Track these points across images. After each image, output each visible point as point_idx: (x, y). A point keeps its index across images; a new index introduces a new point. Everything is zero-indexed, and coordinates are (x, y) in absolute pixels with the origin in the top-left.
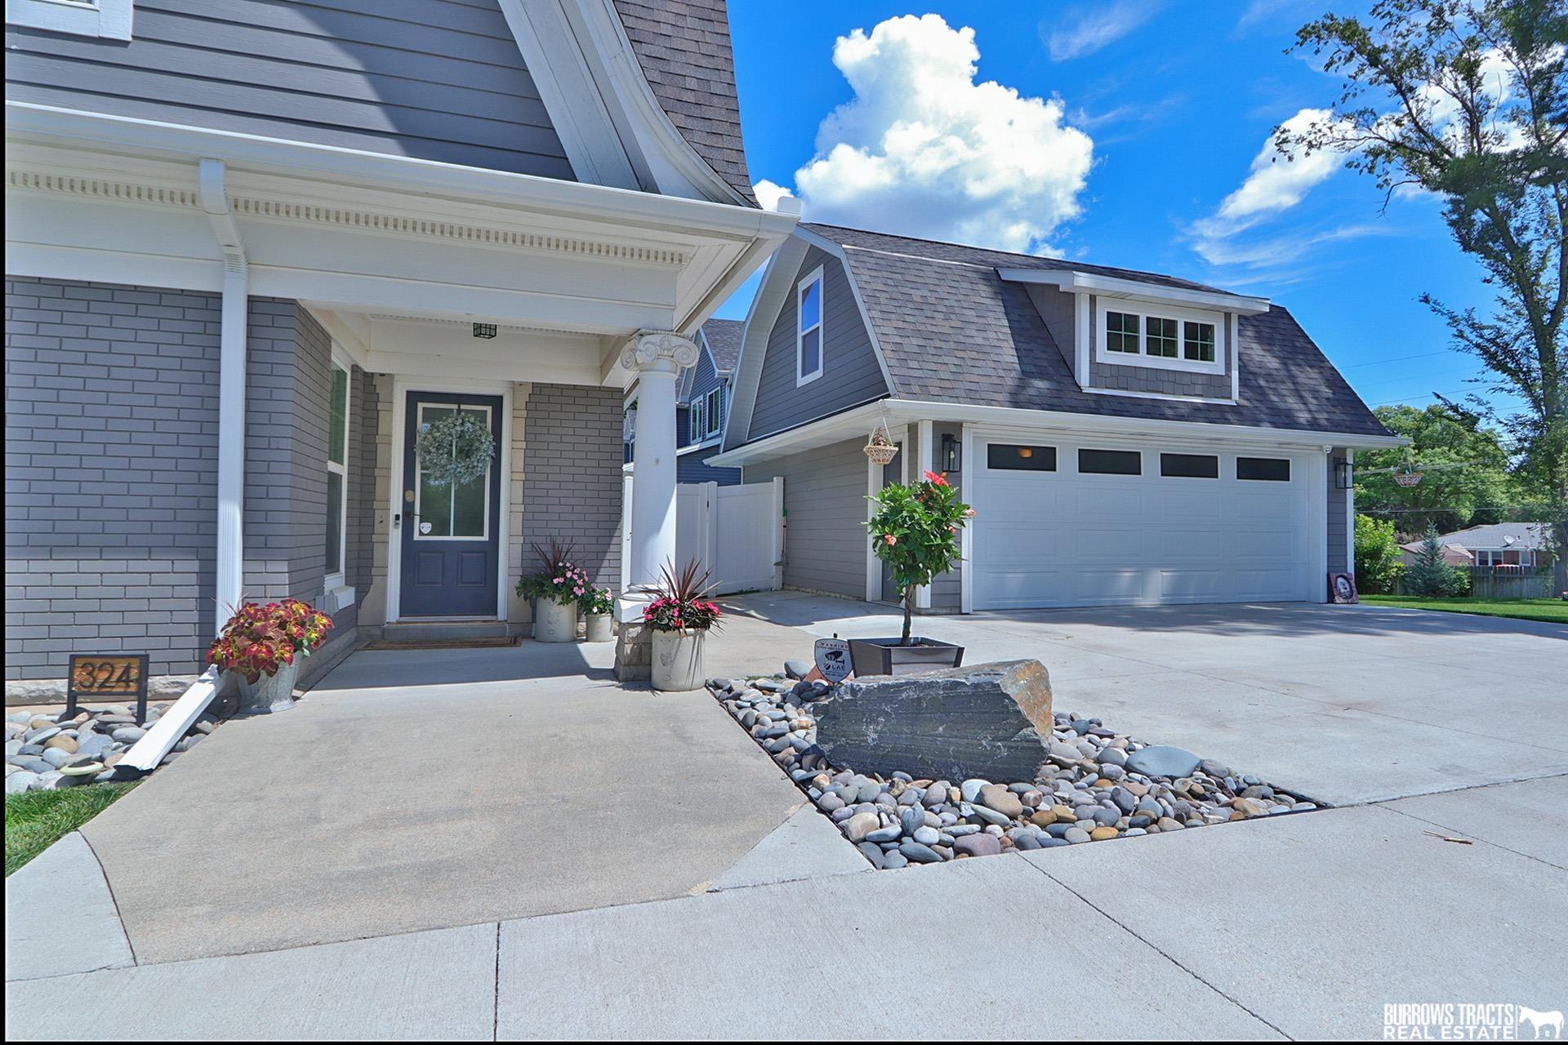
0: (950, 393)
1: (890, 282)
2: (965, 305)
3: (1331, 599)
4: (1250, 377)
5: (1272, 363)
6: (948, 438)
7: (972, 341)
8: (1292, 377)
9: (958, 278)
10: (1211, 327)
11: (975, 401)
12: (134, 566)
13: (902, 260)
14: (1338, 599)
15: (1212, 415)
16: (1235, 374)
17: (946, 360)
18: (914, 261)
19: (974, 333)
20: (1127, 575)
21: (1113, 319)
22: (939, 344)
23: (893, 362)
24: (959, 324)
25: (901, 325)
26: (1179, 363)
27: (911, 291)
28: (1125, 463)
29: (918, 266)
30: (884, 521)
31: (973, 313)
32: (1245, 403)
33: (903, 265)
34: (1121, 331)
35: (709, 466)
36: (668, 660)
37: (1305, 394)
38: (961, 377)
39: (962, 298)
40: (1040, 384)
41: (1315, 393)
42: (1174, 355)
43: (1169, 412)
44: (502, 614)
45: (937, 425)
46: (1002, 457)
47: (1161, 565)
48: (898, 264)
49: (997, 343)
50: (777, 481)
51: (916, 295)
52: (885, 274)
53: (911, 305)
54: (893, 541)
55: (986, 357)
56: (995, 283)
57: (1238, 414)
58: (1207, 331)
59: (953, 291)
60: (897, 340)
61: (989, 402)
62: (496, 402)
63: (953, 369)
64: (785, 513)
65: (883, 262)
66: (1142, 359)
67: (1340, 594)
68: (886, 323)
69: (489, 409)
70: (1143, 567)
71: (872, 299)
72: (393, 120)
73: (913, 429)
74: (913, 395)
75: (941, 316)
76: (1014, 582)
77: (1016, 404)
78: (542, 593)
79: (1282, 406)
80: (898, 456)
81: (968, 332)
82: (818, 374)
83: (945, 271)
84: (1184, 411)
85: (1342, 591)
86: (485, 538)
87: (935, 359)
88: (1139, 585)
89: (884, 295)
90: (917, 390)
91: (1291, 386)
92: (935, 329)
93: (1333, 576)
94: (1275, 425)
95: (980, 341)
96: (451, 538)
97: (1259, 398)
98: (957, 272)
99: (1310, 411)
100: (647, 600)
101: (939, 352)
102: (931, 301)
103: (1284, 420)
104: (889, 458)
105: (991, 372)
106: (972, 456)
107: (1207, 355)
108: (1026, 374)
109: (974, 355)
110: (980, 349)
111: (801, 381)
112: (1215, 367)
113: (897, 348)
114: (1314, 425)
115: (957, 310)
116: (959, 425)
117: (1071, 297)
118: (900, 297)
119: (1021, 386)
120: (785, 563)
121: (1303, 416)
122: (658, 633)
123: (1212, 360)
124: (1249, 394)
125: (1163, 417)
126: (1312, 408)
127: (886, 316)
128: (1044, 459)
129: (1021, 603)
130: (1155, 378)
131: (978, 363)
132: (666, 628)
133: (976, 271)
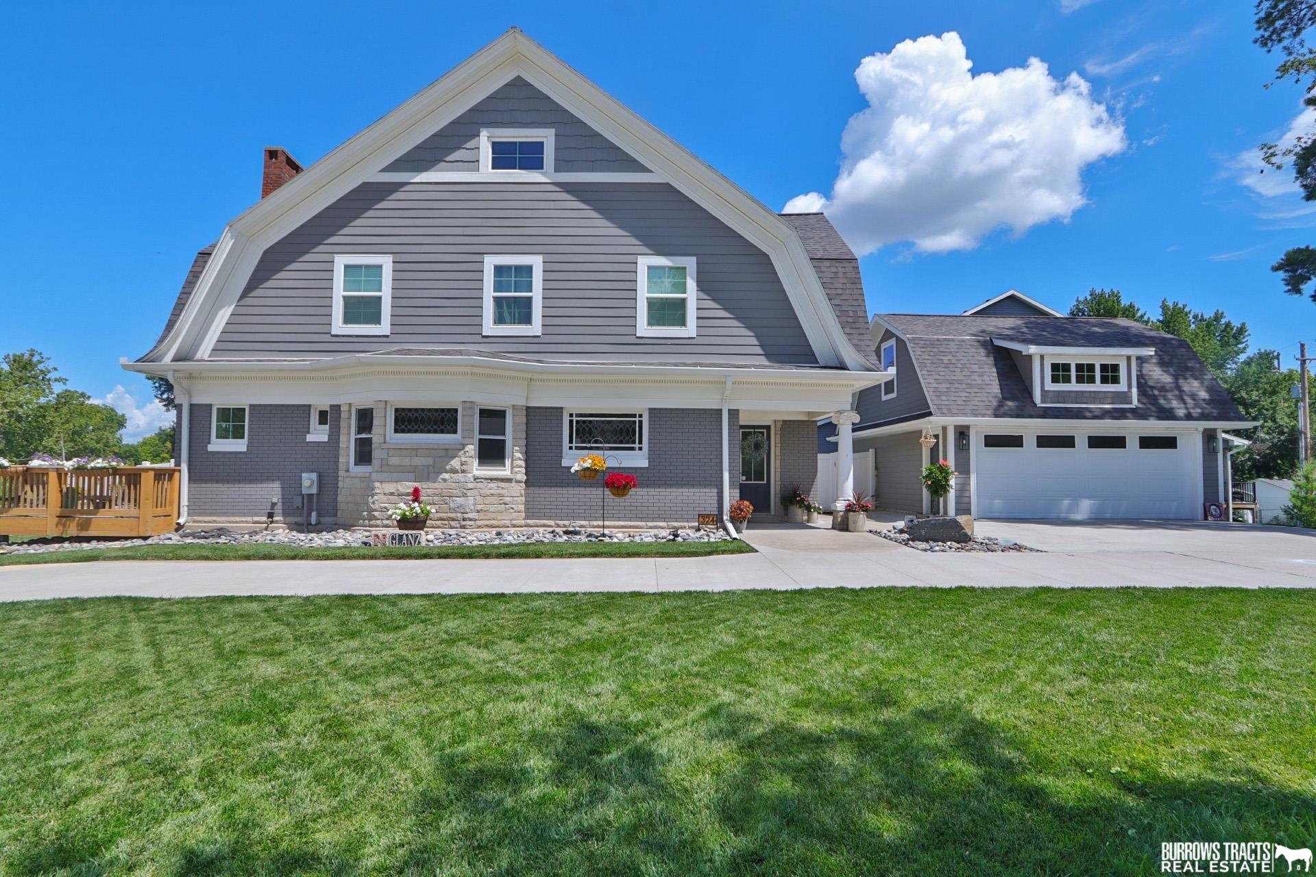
0: (963, 412)
1: (932, 354)
2: (972, 362)
3: (1206, 519)
4: (1148, 389)
5: (1167, 379)
6: (962, 434)
7: (975, 382)
8: (1178, 387)
9: (969, 347)
10: (1117, 366)
11: (975, 415)
12: (702, 490)
13: (938, 340)
14: (1209, 518)
15: (1116, 415)
16: (1134, 390)
17: (961, 394)
18: (945, 339)
19: (977, 378)
20: (1066, 502)
21: (1055, 367)
22: (957, 386)
23: (934, 398)
24: (968, 374)
25: (937, 377)
26: (1098, 386)
27: (943, 358)
28: (1067, 442)
29: (946, 342)
30: (927, 476)
31: (976, 366)
32: (1141, 406)
33: (939, 343)
34: (1061, 373)
35: (829, 442)
36: (855, 522)
37: (1185, 397)
38: (968, 403)
39: (970, 358)
40: (1010, 403)
41: (1193, 396)
42: (1093, 382)
43: (1088, 414)
44: (773, 512)
45: (956, 427)
46: (993, 441)
47: (1089, 497)
48: (936, 343)
49: (989, 382)
50: (872, 451)
51: (946, 359)
52: (929, 349)
53: (943, 366)
54: (930, 483)
55: (983, 391)
56: (989, 347)
57: (1137, 414)
58: (1115, 368)
59: (966, 354)
60: (935, 385)
61: (983, 415)
62: (768, 428)
63: (965, 399)
64: (876, 468)
65: (928, 342)
66: (1073, 386)
67: (1212, 515)
68: (930, 377)
69: (765, 431)
70: (1076, 497)
71: (923, 365)
72: (764, 350)
73: (944, 429)
74: (943, 414)
75: (959, 370)
76: (998, 504)
77: (996, 416)
78: (792, 503)
79: (1167, 406)
80: (937, 443)
81: (973, 378)
82: (894, 395)
83: (962, 343)
84: (1097, 413)
85: (1214, 513)
86: (765, 482)
87: (956, 394)
88: (1074, 507)
89: (929, 361)
90: (945, 411)
91: (1176, 393)
92: (955, 378)
93: (1208, 504)
94: (1160, 418)
95: (980, 382)
96: (753, 482)
97: (1152, 402)
98: (968, 343)
99: (1187, 408)
100: (846, 503)
101: (957, 390)
102: (953, 362)
103: (1168, 415)
104: (932, 445)
105: (985, 399)
106: (976, 442)
107: (1116, 380)
108: (1005, 398)
109: (976, 390)
110: (979, 387)
111: (884, 398)
112: (1122, 387)
113: (936, 390)
114: (1189, 417)
115: (968, 366)
116: (968, 427)
117: (1030, 357)
118: (937, 361)
119: (1001, 404)
120: (877, 496)
121: (1181, 412)
122: (851, 513)
123: (1119, 383)
124: (1144, 401)
125: (1085, 418)
126: (1189, 406)
127: (930, 373)
128: (1016, 441)
129: (1004, 515)
130: (1079, 396)
131: (979, 395)
132: (854, 511)
133: (978, 341)
